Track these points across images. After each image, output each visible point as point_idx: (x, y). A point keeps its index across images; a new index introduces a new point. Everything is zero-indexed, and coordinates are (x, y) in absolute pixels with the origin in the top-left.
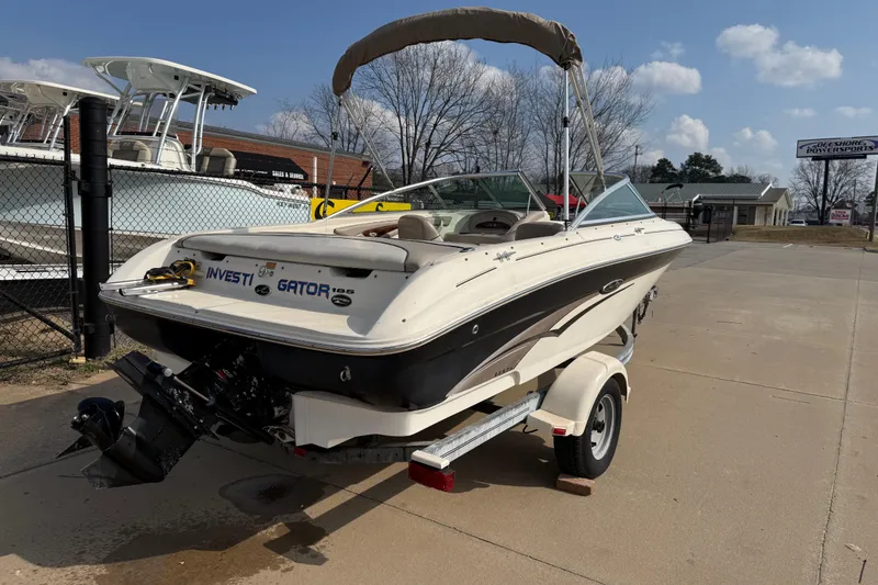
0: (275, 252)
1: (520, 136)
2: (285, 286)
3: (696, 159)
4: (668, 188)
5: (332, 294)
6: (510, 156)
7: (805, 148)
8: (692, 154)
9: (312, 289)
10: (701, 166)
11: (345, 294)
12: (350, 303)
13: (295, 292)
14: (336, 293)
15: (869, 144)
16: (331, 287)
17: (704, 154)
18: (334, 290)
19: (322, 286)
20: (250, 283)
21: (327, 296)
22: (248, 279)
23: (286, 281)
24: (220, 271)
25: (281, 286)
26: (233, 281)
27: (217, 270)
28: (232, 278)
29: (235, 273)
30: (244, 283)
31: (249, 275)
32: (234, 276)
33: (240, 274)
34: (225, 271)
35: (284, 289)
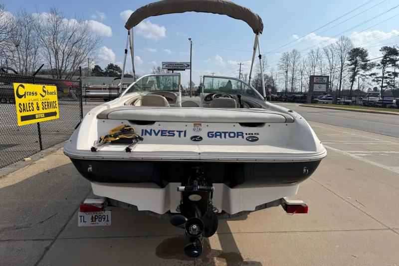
0: (199, 118)
1: (33, 49)
2: (211, 135)
3: (111, 66)
4: (115, 79)
5: (245, 136)
6: (28, 59)
7: (165, 65)
8: (109, 64)
9: (232, 135)
10: (114, 69)
11: (254, 135)
12: (258, 139)
13: (221, 137)
14: (248, 136)
15: (186, 65)
16: (244, 133)
17: (114, 64)
18: (246, 134)
19: (238, 133)
20: (185, 136)
21: (243, 137)
22: (182, 134)
23: (213, 132)
24: (154, 131)
25: (210, 135)
26: (169, 136)
27: (151, 130)
28: (167, 134)
29: (170, 131)
30: (180, 136)
31: (182, 131)
32: (169, 133)
33: (174, 131)
34: (159, 131)
35: (212, 137)
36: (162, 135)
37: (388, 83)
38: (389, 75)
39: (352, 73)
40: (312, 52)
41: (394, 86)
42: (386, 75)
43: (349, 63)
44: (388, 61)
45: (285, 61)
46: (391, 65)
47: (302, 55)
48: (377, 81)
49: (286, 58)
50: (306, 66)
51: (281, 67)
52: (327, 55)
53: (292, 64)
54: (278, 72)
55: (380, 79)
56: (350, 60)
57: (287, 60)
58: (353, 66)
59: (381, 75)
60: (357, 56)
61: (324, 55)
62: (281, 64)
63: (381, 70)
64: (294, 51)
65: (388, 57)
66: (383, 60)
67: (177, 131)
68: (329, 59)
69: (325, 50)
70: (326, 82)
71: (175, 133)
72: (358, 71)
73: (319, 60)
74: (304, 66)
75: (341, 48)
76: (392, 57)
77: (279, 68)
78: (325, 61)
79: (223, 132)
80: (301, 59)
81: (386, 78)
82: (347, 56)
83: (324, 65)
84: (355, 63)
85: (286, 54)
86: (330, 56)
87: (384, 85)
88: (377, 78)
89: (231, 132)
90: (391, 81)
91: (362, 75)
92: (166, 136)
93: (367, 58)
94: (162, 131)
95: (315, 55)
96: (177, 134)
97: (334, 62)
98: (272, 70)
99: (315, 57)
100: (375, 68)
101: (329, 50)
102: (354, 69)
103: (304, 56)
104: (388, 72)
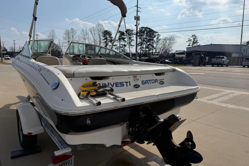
12: (164, 83)
19: (155, 80)
20: (130, 85)
21: (158, 82)
22: (128, 84)
23: (144, 81)
24: (110, 83)
25: (143, 83)
26: (121, 86)
27: (108, 83)
28: (119, 85)
29: (120, 83)
30: (127, 86)
31: (128, 82)
32: (120, 84)
33: (123, 82)
34: (114, 83)
35: (144, 84)
36: (116, 86)
37: (122, 50)
38: (122, 46)
39: (105, 44)
40: (83, 30)
41: (125, 51)
42: (121, 46)
43: (103, 38)
44: (121, 38)
45: (67, 35)
46: (122, 41)
47: (77, 32)
48: (118, 49)
49: (67, 33)
50: (80, 39)
51: (65, 38)
52: (92, 33)
53: (71, 37)
54: (63, 41)
55: (119, 48)
56: (104, 37)
57: (68, 34)
58: (105, 41)
59: (119, 46)
60: (107, 35)
61: (90, 33)
62: (65, 36)
63: (119, 43)
64: (72, 29)
65: (121, 37)
66: (119, 38)
67: (125, 82)
68: (92, 35)
69: (90, 30)
70: (94, 49)
71: (124, 83)
72: (108, 43)
73: (87, 36)
74: (79, 39)
75: (98, 30)
76: (123, 37)
77: (64, 39)
78: (91, 36)
79: (149, 80)
80: (77, 34)
81: (121, 47)
82: (102, 34)
83: (91, 39)
84: (106, 39)
85: (68, 30)
86: (93, 34)
87: (121, 51)
88: (117, 47)
89: (152, 80)
90: (123, 49)
91: (110, 45)
92: (119, 86)
93: (111, 36)
94: (116, 83)
95: (85, 32)
96: (125, 84)
97: (96, 38)
98: (59, 40)
99: (85, 34)
100: (116, 42)
101: (92, 30)
102: (106, 42)
103: (79, 33)
104: (122, 44)
